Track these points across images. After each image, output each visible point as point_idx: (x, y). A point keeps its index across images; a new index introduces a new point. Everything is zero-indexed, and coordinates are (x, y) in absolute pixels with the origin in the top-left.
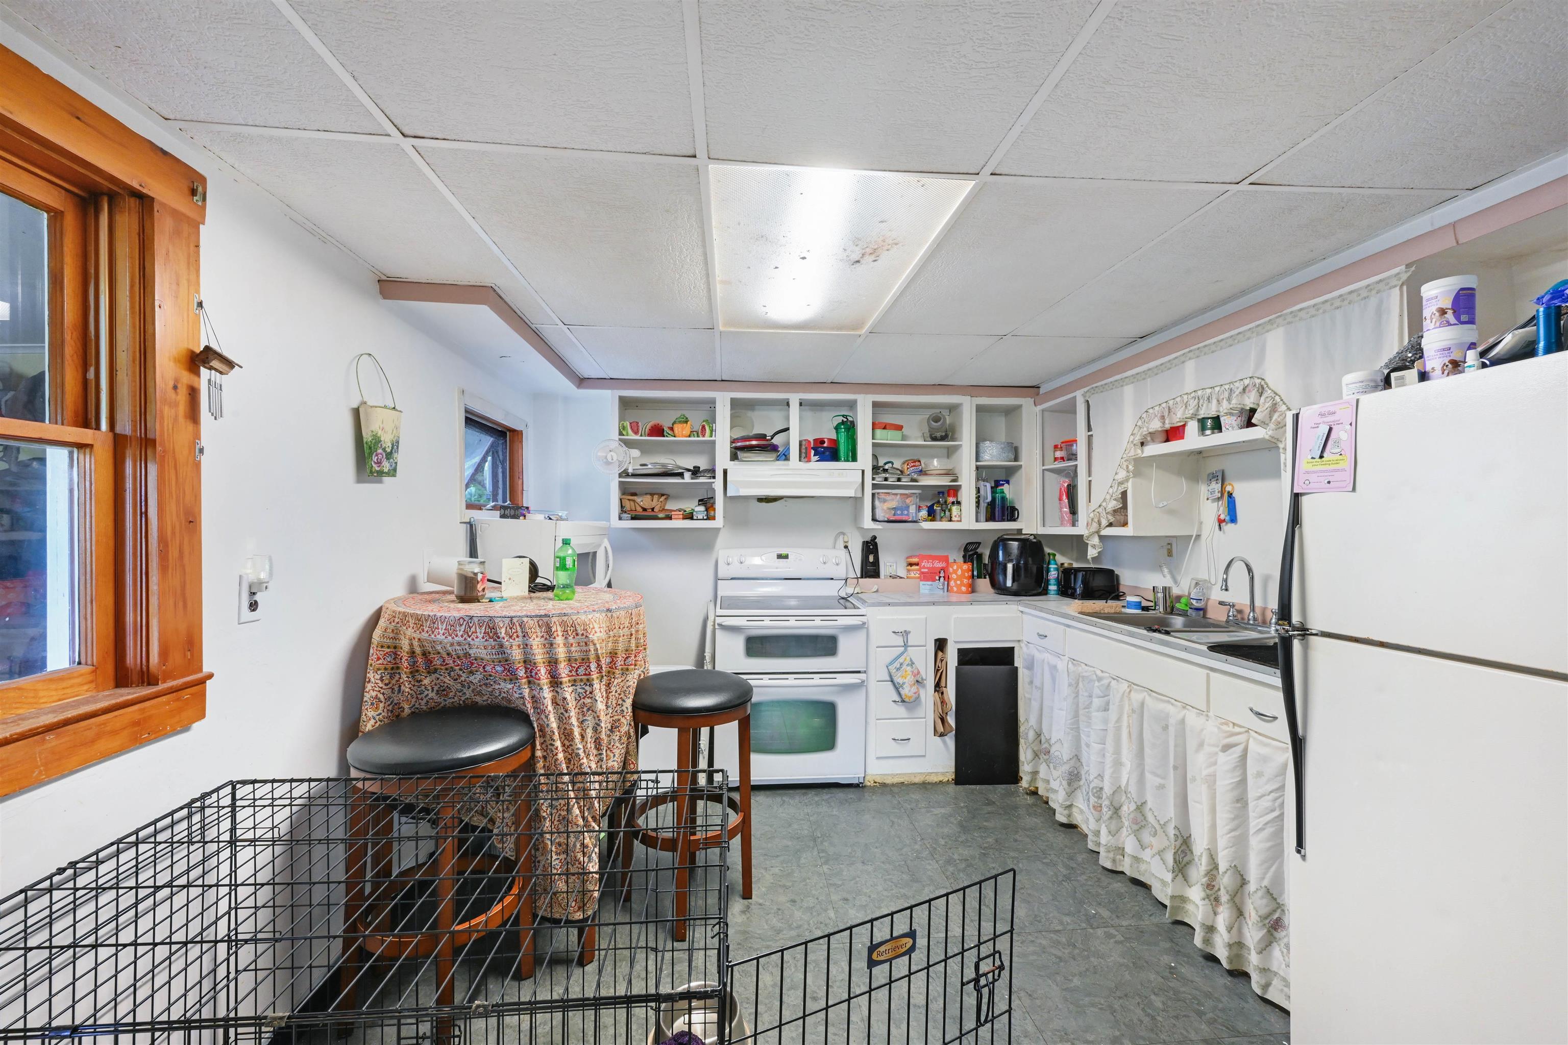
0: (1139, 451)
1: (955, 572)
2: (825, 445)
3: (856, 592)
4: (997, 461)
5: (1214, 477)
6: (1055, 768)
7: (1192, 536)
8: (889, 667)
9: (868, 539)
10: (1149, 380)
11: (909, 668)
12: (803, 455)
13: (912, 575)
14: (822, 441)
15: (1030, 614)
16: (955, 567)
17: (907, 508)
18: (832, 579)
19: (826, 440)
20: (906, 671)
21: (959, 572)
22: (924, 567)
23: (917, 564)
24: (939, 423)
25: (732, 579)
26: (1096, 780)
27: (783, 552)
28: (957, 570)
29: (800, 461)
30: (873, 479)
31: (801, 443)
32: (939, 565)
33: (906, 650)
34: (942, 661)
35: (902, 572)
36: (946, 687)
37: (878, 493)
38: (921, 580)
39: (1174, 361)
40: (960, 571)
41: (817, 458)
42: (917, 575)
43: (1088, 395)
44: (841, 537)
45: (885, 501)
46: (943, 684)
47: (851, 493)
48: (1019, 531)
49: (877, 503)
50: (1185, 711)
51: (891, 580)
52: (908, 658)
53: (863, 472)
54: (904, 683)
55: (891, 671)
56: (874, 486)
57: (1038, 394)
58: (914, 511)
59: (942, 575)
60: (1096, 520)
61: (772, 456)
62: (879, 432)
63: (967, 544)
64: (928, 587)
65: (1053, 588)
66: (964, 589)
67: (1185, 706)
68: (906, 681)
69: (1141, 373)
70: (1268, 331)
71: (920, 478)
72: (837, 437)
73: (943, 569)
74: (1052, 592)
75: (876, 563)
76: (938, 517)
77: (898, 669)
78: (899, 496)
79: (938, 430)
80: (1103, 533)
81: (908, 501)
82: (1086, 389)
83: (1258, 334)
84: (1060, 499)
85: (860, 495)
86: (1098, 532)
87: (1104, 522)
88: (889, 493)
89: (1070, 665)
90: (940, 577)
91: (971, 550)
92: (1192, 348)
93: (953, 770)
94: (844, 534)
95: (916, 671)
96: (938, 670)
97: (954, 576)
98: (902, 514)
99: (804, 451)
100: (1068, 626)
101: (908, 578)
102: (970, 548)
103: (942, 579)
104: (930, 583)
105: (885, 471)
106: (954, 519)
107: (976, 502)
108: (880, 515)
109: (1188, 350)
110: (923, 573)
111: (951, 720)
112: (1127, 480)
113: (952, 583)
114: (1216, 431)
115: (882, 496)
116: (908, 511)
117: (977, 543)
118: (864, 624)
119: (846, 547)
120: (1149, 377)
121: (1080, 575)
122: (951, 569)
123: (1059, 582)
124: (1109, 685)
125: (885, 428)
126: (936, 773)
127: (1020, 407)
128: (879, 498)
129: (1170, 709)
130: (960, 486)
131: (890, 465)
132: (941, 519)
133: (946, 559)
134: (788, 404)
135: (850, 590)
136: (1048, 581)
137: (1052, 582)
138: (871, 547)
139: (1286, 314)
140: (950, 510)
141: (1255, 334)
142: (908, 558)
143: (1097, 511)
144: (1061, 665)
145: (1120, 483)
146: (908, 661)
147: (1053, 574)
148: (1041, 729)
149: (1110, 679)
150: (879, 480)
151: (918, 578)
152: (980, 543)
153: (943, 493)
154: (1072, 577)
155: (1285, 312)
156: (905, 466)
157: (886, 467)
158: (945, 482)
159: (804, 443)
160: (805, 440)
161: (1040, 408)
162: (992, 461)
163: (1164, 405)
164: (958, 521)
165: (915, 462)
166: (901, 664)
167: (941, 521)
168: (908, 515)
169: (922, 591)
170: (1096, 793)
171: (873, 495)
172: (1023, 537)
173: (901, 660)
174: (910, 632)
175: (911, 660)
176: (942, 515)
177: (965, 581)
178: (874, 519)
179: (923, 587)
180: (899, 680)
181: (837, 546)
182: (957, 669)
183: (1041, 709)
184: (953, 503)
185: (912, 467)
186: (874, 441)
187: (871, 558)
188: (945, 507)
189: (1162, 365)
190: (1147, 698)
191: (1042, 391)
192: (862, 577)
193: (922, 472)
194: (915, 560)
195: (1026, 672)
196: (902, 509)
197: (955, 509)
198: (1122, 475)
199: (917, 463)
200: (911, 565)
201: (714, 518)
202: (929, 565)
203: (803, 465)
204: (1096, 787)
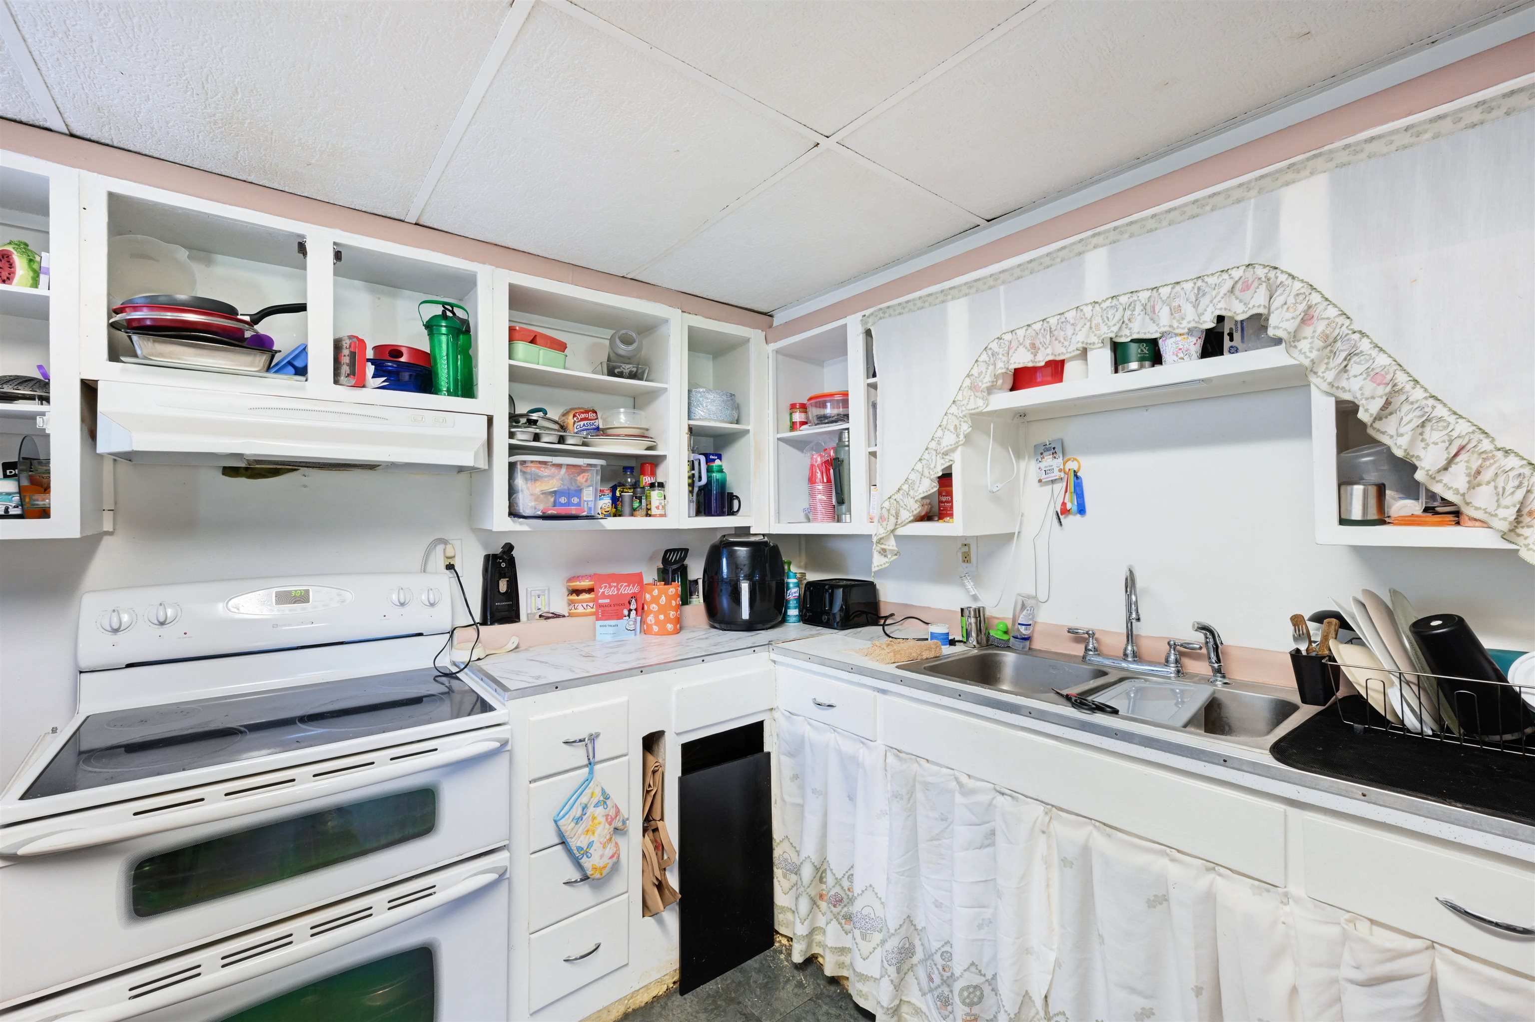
0: (980, 403)
1: (655, 600)
2: (403, 359)
3: (474, 658)
4: (716, 421)
5: (1048, 450)
6: (864, 937)
7: (1014, 533)
8: (560, 823)
9: (498, 550)
10: (1002, 288)
11: (600, 810)
12: (345, 369)
13: (580, 610)
14: (395, 352)
15: (788, 665)
16: (656, 592)
17: (579, 492)
18: (420, 634)
19: (404, 350)
20: (594, 818)
21: (663, 600)
22: (604, 596)
23: (590, 590)
24: (631, 348)
25: (130, 666)
26: (966, 974)
27: (295, 586)
28: (659, 597)
29: (336, 382)
30: (512, 435)
31: (338, 346)
32: (628, 590)
33: (591, 772)
34: (654, 772)
35: (559, 604)
36: (662, 819)
37: (524, 462)
38: (598, 619)
39: (1060, 254)
40: (663, 598)
41: (380, 381)
42: (589, 610)
43: (871, 320)
44: (440, 548)
45: (536, 478)
46: (657, 815)
47: (466, 459)
48: (745, 531)
49: (519, 481)
50: (1211, 876)
51: (543, 622)
52: (598, 792)
53: (490, 420)
54: (590, 845)
55: (563, 829)
56: (513, 450)
57: (771, 326)
58: (592, 498)
59: (633, 606)
60: (893, 512)
61: (257, 361)
62: (522, 347)
63: (666, 552)
64: (611, 630)
65: (793, 612)
66: (670, 627)
67: (1212, 866)
68: (594, 838)
69: (985, 278)
70: (1287, 184)
71: (596, 440)
72: (432, 347)
73: (634, 596)
74: (792, 619)
75: (513, 593)
76: (627, 509)
77: (578, 820)
78: (563, 470)
79: (627, 359)
80: (901, 531)
81: (581, 479)
82: (867, 312)
83: (1261, 191)
84: (812, 480)
85: (482, 464)
86: (893, 531)
87: (906, 515)
88: (545, 463)
89: (891, 759)
90: (630, 611)
91: (676, 562)
92: (1098, 230)
93: (677, 965)
94: (445, 542)
95: (612, 812)
96: (648, 792)
97: (654, 607)
98: (569, 503)
99: (346, 360)
100: (884, 692)
101: (570, 615)
102: (673, 557)
103: (633, 613)
104: (613, 622)
105: (532, 423)
106: (654, 511)
107: (689, 485)
108: (526, 504)
109: (1090, 233)
110: (601, 606)
111: (673, 881)
112: (953, 450)
113: (650, 619)
114: (1147, 363)
115: (533, 469)
116: (580, 497)
117: (682, 550)
118: (505, 743)
119: (450, 567)
120: (1004, 282)
121: (839, 593)
122: (648, 596)
123: (802, 603)
124: (990, 805)
125: (533, 341)
126: (647, 987)
127: (747, 341)
128: (524, 473)
129: (1174, 871)
130: (662, 458)
131: (541, 414)
132: (633, 512)
133: (637, 578)
134: (302, 248)
135: (462, 656)
136: (788, 602)
137: (793, 603)
138: (503, 565)
139: (1336, 150)
140: (648, 497)
141: (1253, 193)
142: (570, 580)
143: (894, 497)
144: (870, 757)
145: (946, 454)
146: (598, 797)
147: (793, 593)
148: (824, 860)
149: (994, 794)
150: (523, 436)
151: (591, 614)
152: (687, 550)
153: (632, 469)
154: (827, 596)
155: (1327, 148)
156: (570, 420)
157: (534, 416)
158: (635, 448)
159: (346, 343)
160: (351, 337)
161: (773, 346)
162: (710, 420)
163: (1037, 326)
164: (661, 516)
165: (587, 412)
166: (585, 807)
167: (632, 515)
168: (579, 504)
169: (599, 637)
170: (968, 997)
171: (512, 466)
172: (752, 539)
173: (584, 799)
174: (598, 735)
175: (603, 792)
176: (636, 504)
177: (672, 614)
178: (513, 513)
179: (602, 630)
180: (577, 841)
181: (430, 566)
182: (682, 782)
183: (824, 826)
184: (652, 486)
185: (582, 420)
186: (512, 362)
187: (503, 586)
188: (639, 493)
189: (1031, 261)
190: (1096, 834)
191: (777, 321)
192: (484, 623)
193: (599, 431)
194: (586, 584)
195: (785, 759)
196: (568, 494)
197: (655, 495)
198: (949, 440)
199: (591, 415)
200: (577, 592)
201: (44, 513)
202: (613, 591)
203: (345, 393)
204: (968, 987)
